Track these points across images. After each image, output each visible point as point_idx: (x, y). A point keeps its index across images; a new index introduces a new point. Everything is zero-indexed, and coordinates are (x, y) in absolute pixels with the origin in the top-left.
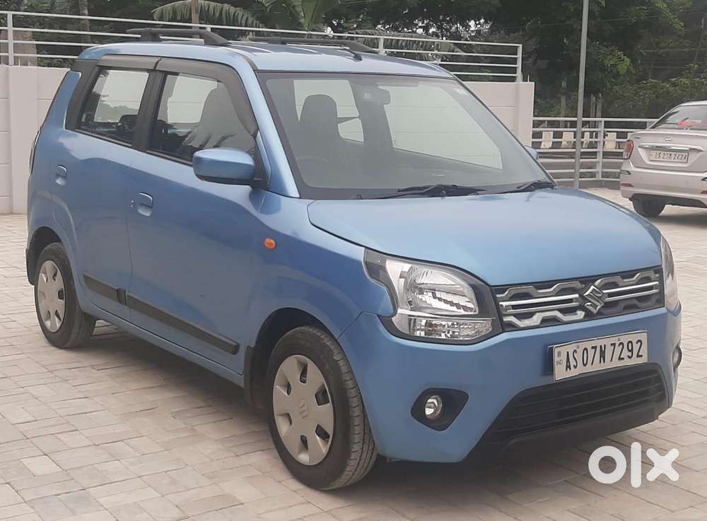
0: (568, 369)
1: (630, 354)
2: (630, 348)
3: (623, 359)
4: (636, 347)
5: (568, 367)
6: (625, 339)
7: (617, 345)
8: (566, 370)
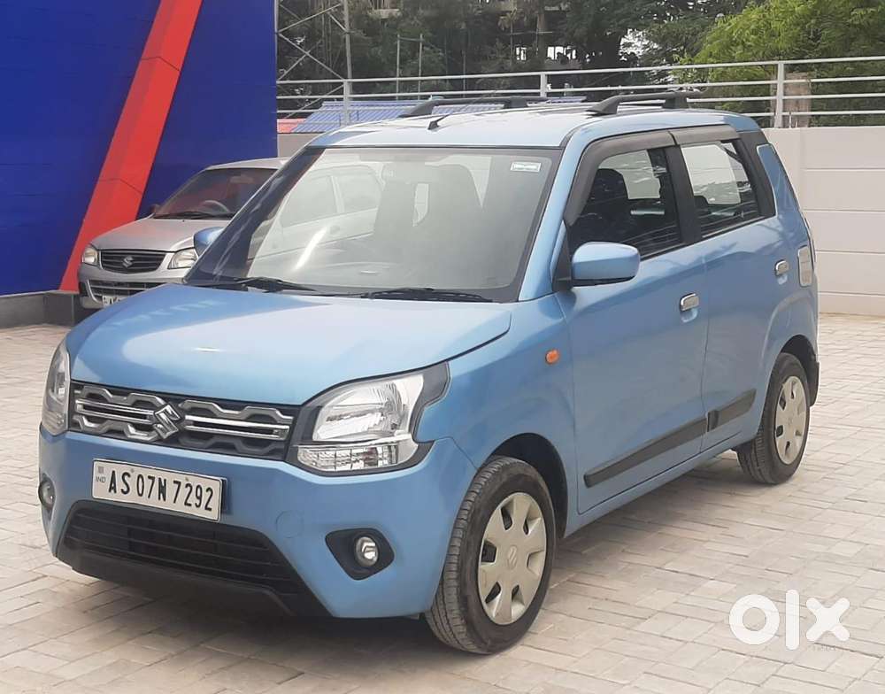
0: (113, 491)
1: (198, 502)
2: (199, 494)
3: (190, 505)
4: (206, 496)
5: (112, 488)
6: (195, 481)
7: (183, 485)
8: (110, 491)
